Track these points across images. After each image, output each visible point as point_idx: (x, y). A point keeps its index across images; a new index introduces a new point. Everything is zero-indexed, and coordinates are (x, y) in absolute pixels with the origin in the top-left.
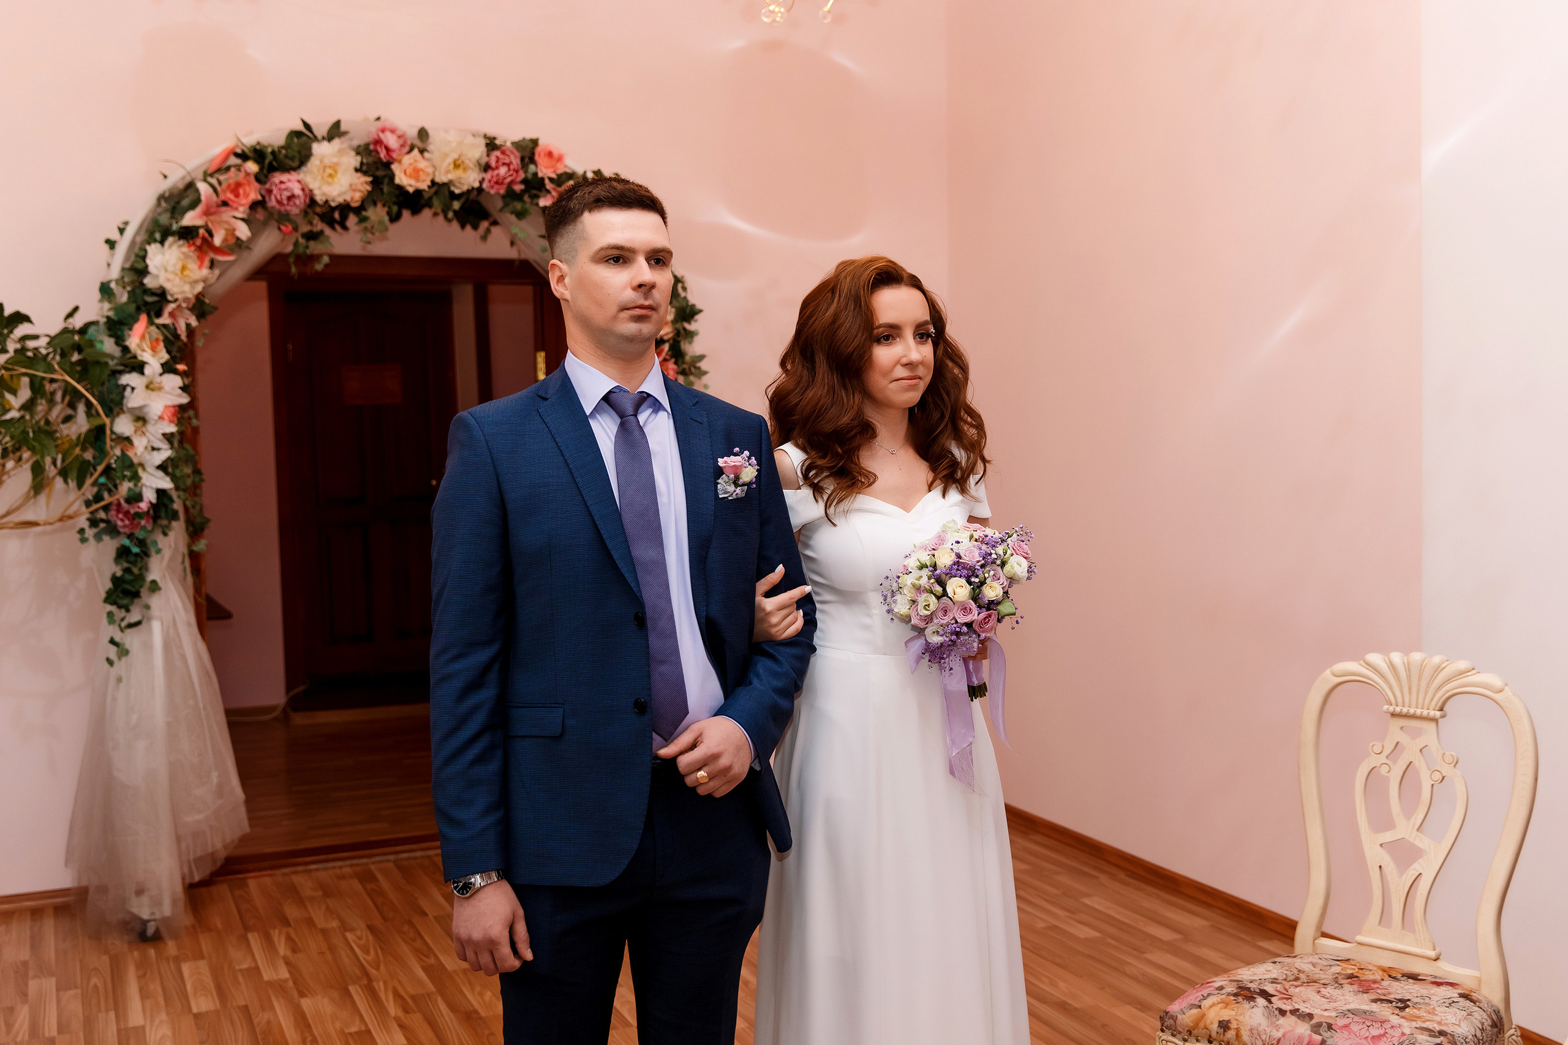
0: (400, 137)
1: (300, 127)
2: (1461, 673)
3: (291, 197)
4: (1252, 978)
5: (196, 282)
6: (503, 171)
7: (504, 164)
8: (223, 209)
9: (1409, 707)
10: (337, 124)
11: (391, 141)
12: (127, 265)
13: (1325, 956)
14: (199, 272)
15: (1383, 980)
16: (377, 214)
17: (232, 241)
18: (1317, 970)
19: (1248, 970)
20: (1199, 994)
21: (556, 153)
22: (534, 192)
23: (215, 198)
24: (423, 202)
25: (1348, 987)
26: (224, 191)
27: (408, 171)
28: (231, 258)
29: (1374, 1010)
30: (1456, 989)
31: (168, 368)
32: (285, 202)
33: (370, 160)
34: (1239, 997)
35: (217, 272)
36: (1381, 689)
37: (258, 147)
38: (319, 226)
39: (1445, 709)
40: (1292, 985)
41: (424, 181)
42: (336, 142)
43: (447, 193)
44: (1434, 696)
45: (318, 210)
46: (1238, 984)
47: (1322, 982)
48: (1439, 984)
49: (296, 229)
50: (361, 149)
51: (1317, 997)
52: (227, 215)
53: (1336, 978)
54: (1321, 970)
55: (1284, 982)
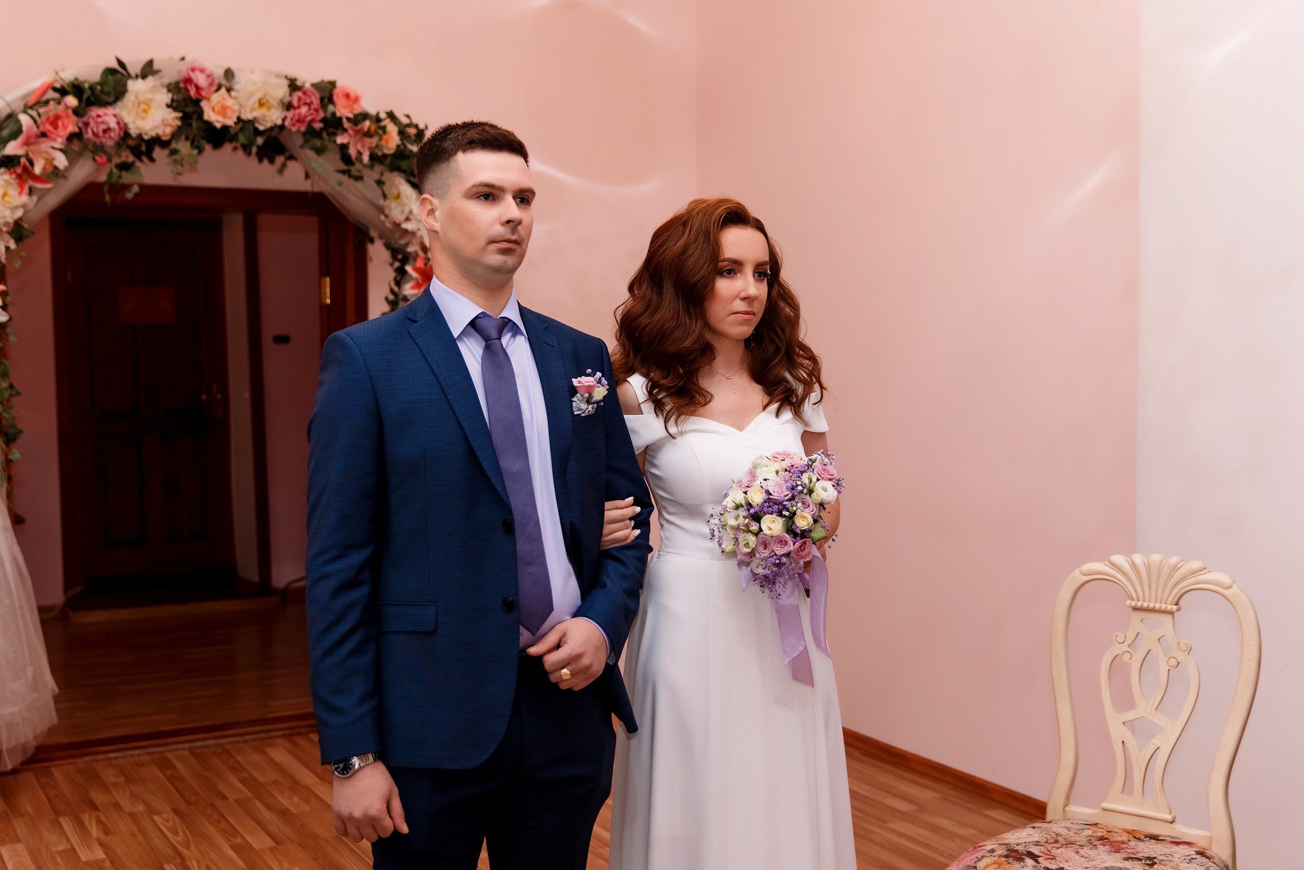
0: (208, 76)
1: (115, 65)
2: (1195, 572)
3: (107, 131)
4: (1017, 841)
5: (16, 208)
6: (304, 110)
7: (305, 104)
8: (43, 140)
9: (1149, 602)
10: (150, 63)
11: (201, 80)
13: (1075, 821)
14: (20, 199)
15: (1129, 841)
16: (183, 147)
17: (50, 169)
18: (1072, 834)
19: (1013, 835)
20: (974, 856)
21: (352, 95)
22: (331, 130)
23: (35, 129)
24: (228, 137)
25: (1101, 848)
26: (44, 123)
27: (216, 109)
28: (48, 186)
29: (1128, 867)
30: (1192, 847)
32: (101, 134)
33: (180, 97)
34: (1010, 859)
35: (35, 198)
36: (1124, 587)
37: (76, 83)
38: (131, 159)
39: (1180, 603)
40: (1053, 847)
41: (230, 118)
42: (150, 80)
43: (252, 129)
44: (1171, 592)
45: (130, 142)
46: (1006, 847)
47: (1078, 843)
48: (1178, 844)
49: (110, 160)
50: (172, 87)
51: (1077, 857)
52: (45, 145)
53: (1090, 840)
54: (1075, 833)
55: (1046, 845)
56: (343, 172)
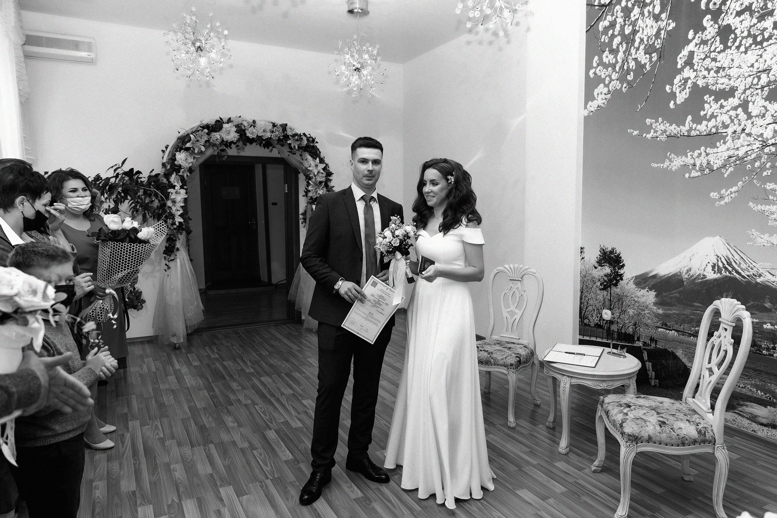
0: (248, 123)
1: (219, 119)
2: (526, 269)
3: (217, 139)
5: (190, 163)
6: (277, 133)
7: (278, 131)
8: (198, 142)
9: (514, 278)
10: (230, 118)
11: (245, 124)
12: (169, 158)
13: (493, 340)
14: (191, 160)
15: (506, 344)
16: (240, 144)
17: (200, 151)
21: (292, 128)
22: (286, 139)
23: (195, 139)
24: (254, 141)
25: (497, 345)
26: (198, 137)
27: (250, 133)
28: (199, 156)
29: (503, 349)
30: (523, 345)
31: (182, 187)
32: (215, 141)
33: (239, 129)
35: (195, 160)
36: (508, 274)
37: (207, 125)
38: (225, 148)
39: (523, 278)
41: (255, 135)
42: (230, 124)
43: (261, 139)
44: (520, 275)
45: (224, 143)
48: (519, 344)
49: (218, 148)
50: (237, 126)
52: (198, 144)
56: (290, 152)
